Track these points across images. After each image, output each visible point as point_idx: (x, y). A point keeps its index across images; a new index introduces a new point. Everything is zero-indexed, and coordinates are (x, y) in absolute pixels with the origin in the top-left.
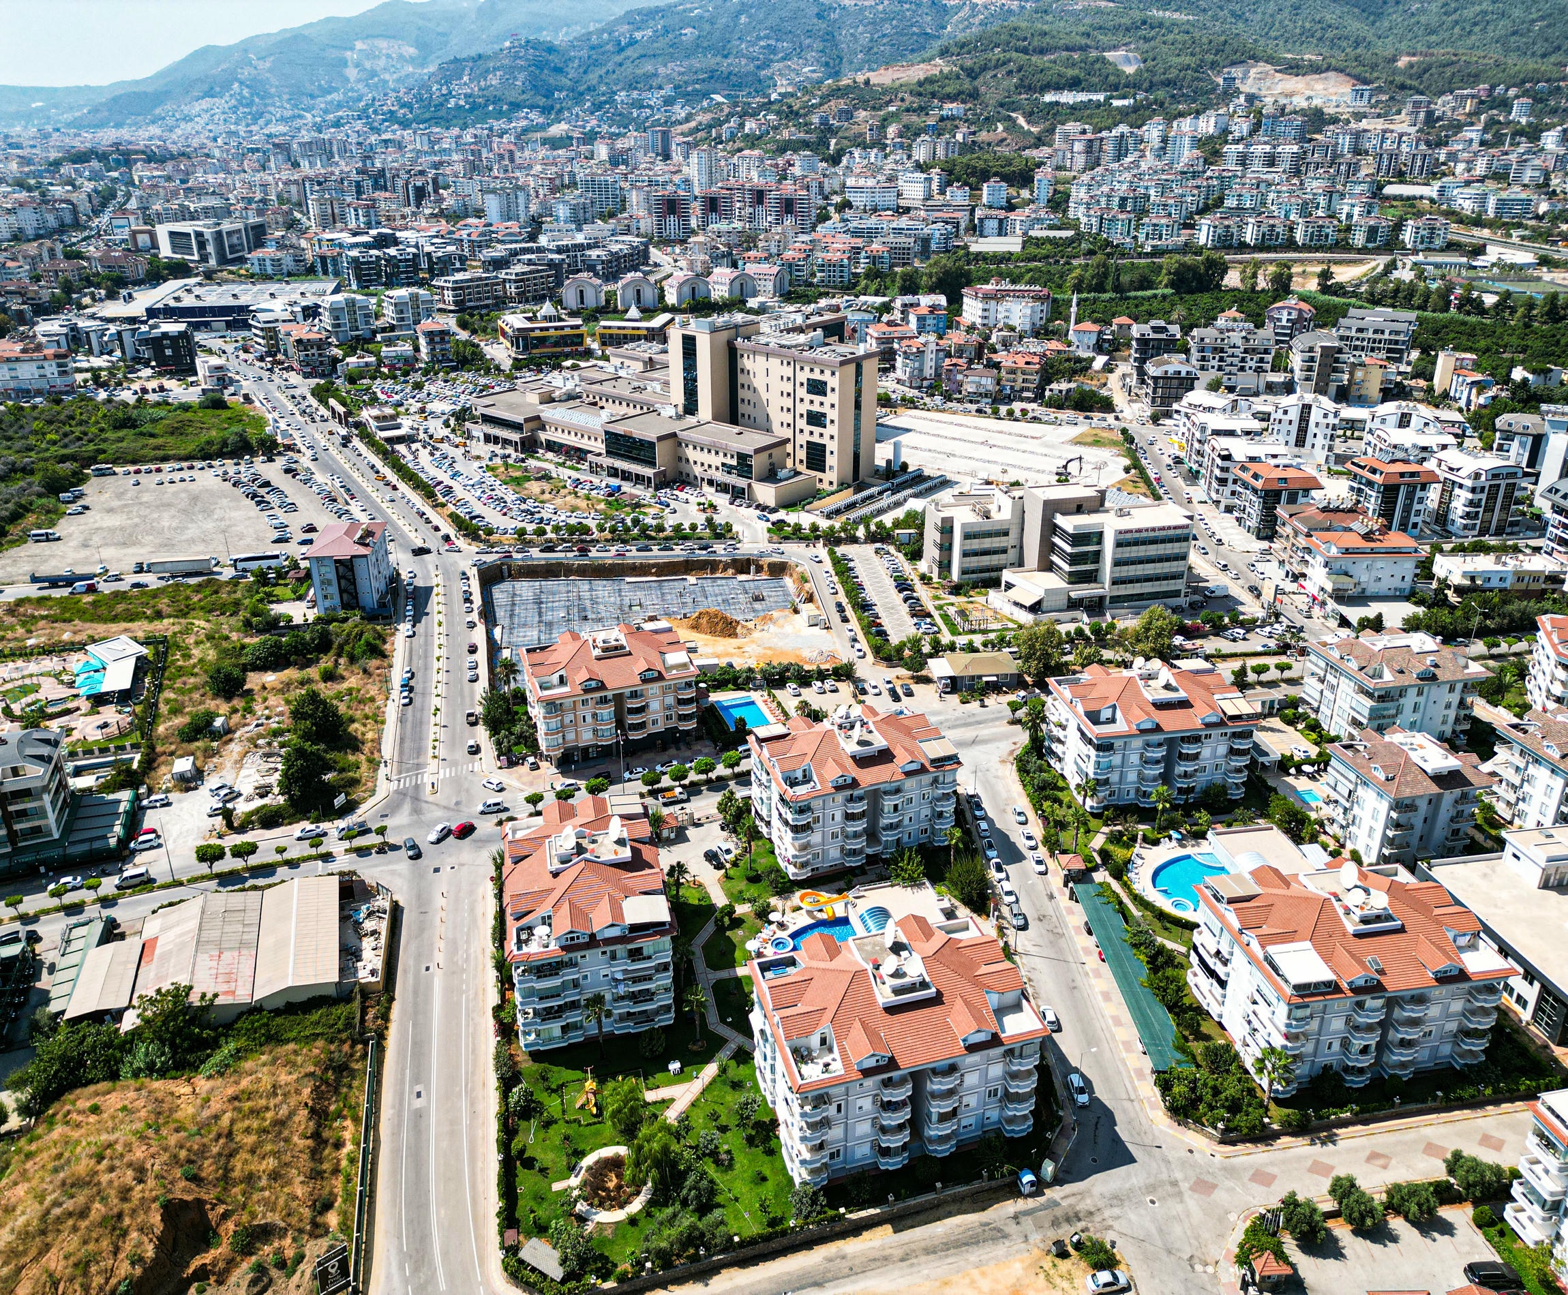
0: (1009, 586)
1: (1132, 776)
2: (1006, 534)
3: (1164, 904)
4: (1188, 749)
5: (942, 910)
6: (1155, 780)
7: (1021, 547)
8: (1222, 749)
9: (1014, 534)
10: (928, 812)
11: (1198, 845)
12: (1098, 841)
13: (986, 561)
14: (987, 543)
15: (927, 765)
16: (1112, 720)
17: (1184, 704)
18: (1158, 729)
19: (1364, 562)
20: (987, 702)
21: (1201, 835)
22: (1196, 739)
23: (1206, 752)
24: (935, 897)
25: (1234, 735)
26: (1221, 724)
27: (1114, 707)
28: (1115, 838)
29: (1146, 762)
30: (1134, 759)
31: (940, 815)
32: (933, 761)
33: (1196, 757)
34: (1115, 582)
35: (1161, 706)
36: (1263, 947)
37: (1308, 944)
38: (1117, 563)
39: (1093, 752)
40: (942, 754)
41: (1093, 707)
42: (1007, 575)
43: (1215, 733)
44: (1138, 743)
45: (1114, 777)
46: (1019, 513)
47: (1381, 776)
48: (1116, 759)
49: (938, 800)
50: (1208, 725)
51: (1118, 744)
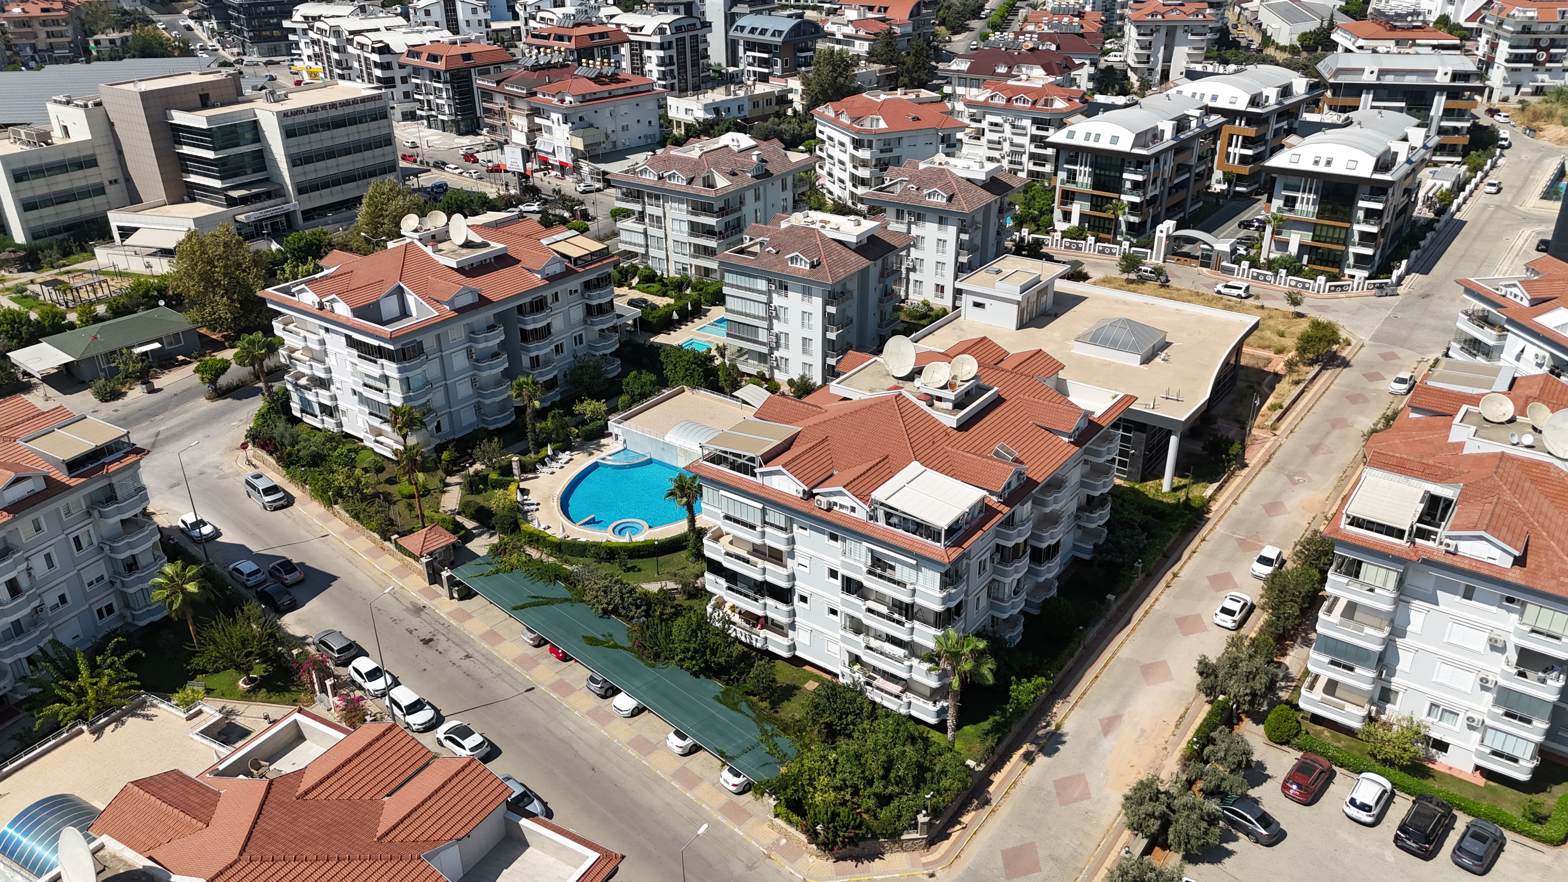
0: (126, 232)
1: (464, 389)
2: (92, 162)
3: (603, 536)
4: (534, 323)
5: (206, 732)
6: (498, 384)
7: (128, 180)
8: (577, 313)
9: (106, 161)
10: (102, 570)
11: (599, 447)
12: (452, 499)
13: (70, 211)
14: (63, 183)
15: (62, 476)
16: (405, 313)
17: (503, 261)
18: (483, 302)
19: (605, 108)
20: (157, 383)
21: (602, 432)
22: (539, 305)
23: (557, 323)
24: (181, 714)
25: (587, 286)
26: (568, 273)
27: (400, 292)
28: (475, 485)
29: (477, 360)
30: (460, 361)
31: (132, 565)
32: (73, 466)
33: (546, 331)
34: (301, 190)
35: (470, 270)
36: (864, 497)
37: (915, 467)
38: (295, 161)
39: (391, 369)
40: (88, 445)
41: (365, 298)
42: (117, 219)
43: (561, 288)
44: (457, 333)
45: (437, 399)
46: (103, 127)
47: (803, 266)
48: (432, 369)
49: (115, 538)
50: (552, 279)
51: (429, 342)
